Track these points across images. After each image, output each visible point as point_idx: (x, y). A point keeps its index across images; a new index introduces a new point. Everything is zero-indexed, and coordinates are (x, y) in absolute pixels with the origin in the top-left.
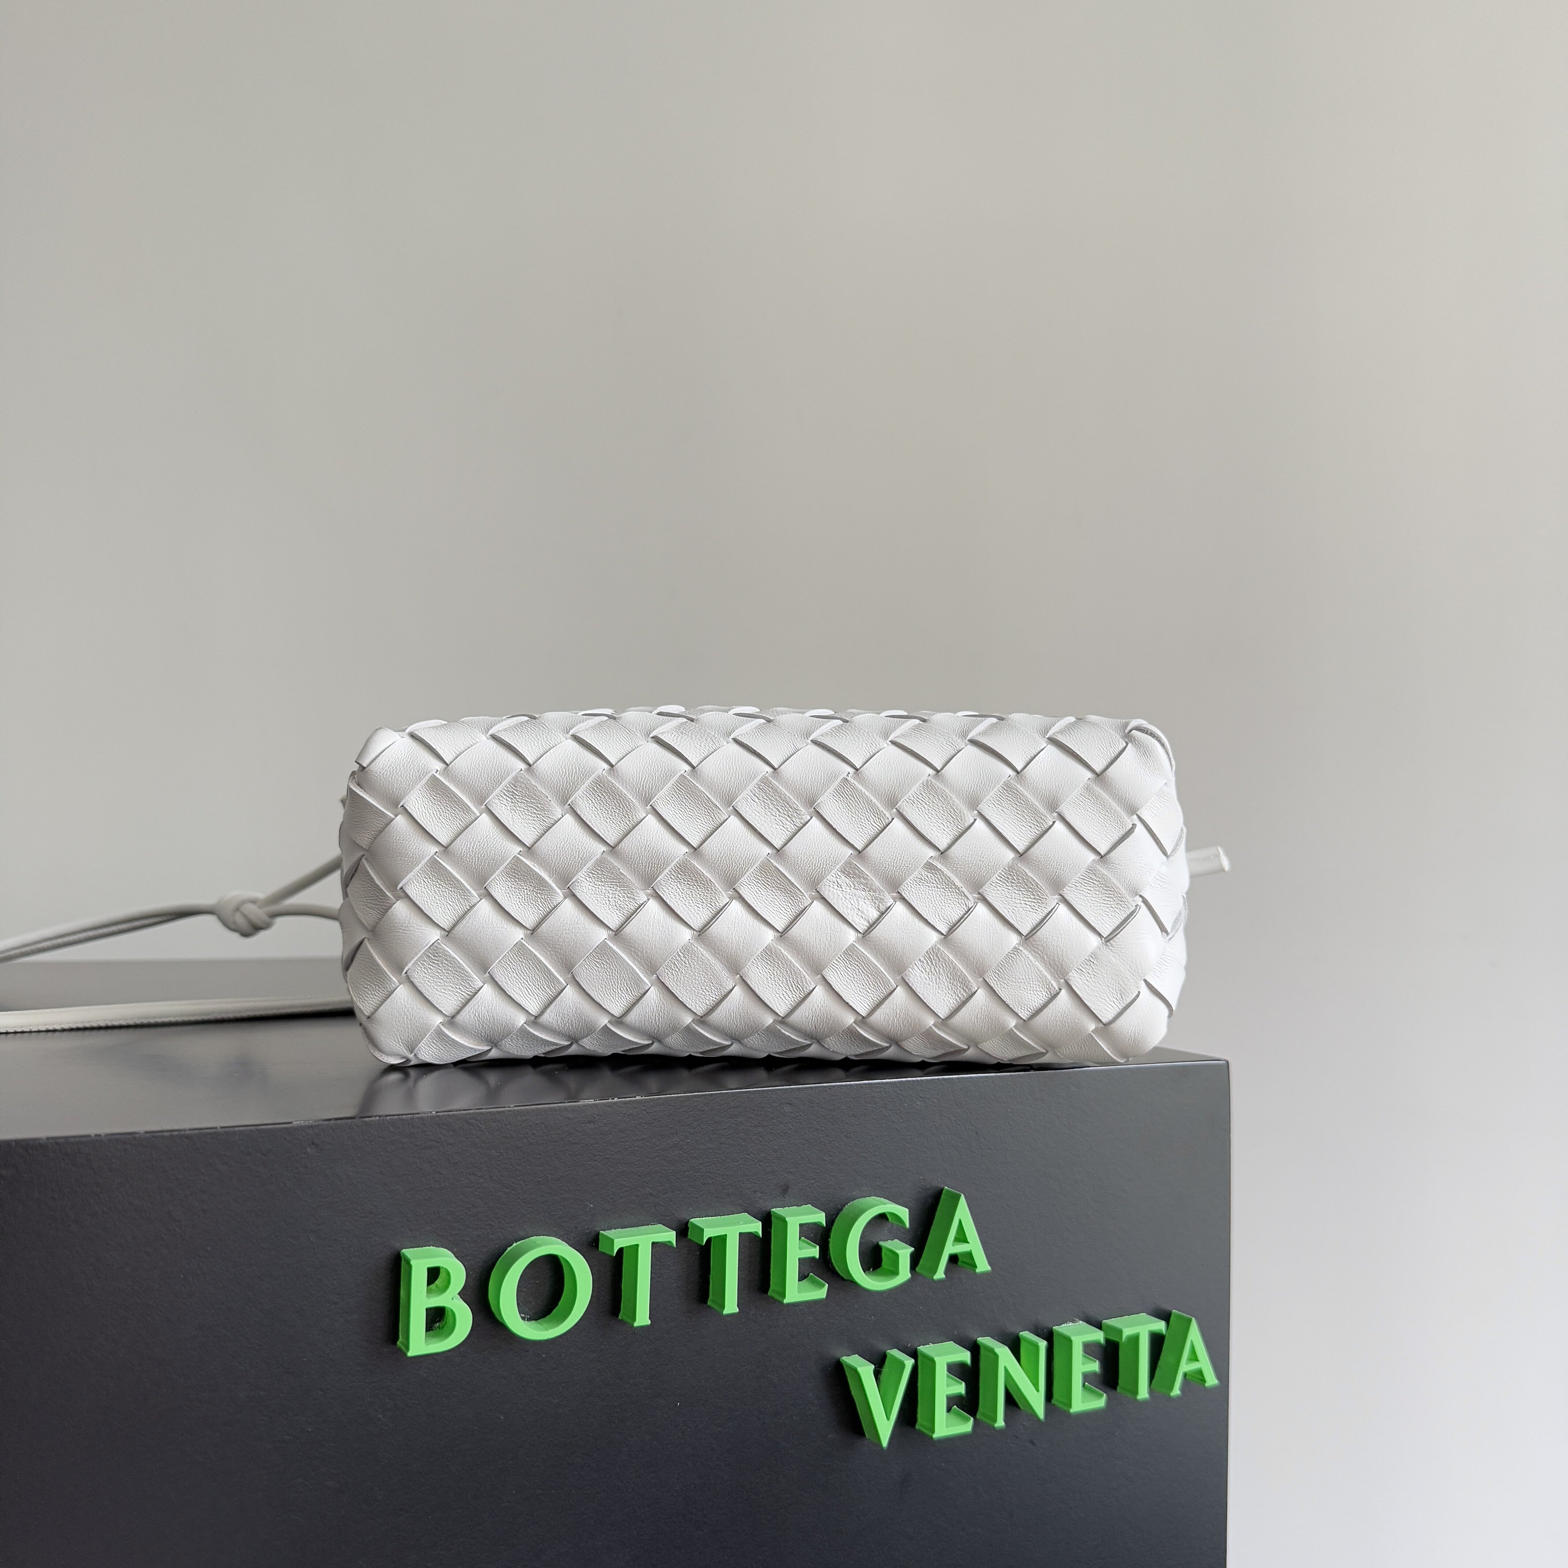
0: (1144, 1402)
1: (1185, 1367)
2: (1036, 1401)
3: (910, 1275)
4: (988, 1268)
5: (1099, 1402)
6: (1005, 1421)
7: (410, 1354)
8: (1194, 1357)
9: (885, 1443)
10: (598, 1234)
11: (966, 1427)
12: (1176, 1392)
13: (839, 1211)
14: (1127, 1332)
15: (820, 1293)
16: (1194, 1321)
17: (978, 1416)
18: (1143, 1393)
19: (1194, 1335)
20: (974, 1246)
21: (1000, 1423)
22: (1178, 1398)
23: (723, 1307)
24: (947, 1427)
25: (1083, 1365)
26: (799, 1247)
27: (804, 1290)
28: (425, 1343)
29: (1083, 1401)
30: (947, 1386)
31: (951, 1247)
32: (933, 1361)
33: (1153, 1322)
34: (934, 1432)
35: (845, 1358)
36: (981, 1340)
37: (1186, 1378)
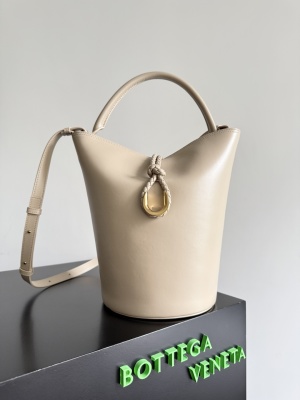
0: (235, 364)
1: (241, 356)
2: (219, 368)
3: (200, 352)
4: (212, 348)
5: (228, 366)
6: (215, 373)
7: (124, 386)
8: (242, 354)
9: (197, 382)
10: (151, 356)
11: (209, 375)
14: (232, 352)
15: (186, 359)
16: (241, 347)
17: (211, 373)
18: (235, 362)
19: (242, 350)
20: (210, 345)
22: (240, 362)
23: (171, 365)
24: (206, 376)
25: (226, 360)
26: (183, 352)
27: (184, 359)
28: (126, 384)
29: (226, 366)
30: (206, 369)
31: (206, 346)
32: (204, 366)
33: (236, 350)
34: (204, 378)
35: (189, 367)
36: (210, 359)
37: (241, 358)
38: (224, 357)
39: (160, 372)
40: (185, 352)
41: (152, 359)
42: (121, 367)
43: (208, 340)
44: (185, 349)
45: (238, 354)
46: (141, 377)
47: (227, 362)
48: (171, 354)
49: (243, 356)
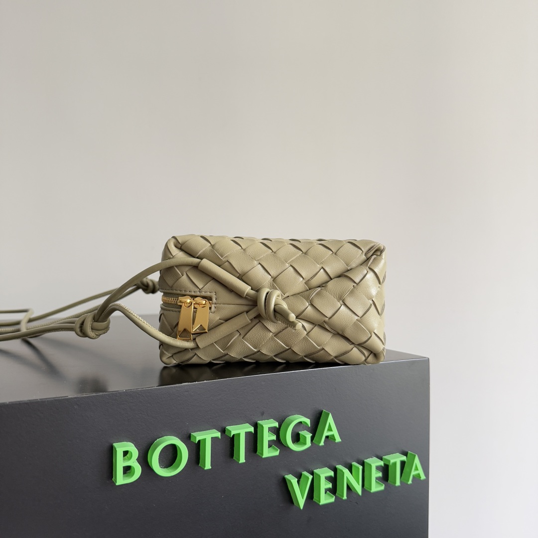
0: (399, 487)
1: (413, 473)
2: (358, 488)
3: (310, 444)
4: (340, 440)
5: (382, 488)
6: (347, 496)
7: (117, 484)
8: (417, 469)
9: (302, 508)
10: (190, 434)
11: (332, 499)
13: (283, 421)
14: (392, 461)
15: (277, 453)
16: (416, 455)
17: (337, 495)
18: (398, 483)
19: (417, 461)
20: (335, 432)
21: (345, 497)
22: (411, 485)
24: (325, 499)
25: (376, 474)
29: (376, 487)
30: (325, 485)
31: (326, 433)
32: (320, 476)
33: (402, 457)
34: (320, 502)
35: (286, 477)
36: (337, 466)
37: (414, 477)
38: (370, 466)
39: (210, 468)
40: (274, 437)
41: (192, 439)
42: (114, 444)
43: (331, 420)
47: (377, 478)
48: (239, 435)
49: (419, 474)
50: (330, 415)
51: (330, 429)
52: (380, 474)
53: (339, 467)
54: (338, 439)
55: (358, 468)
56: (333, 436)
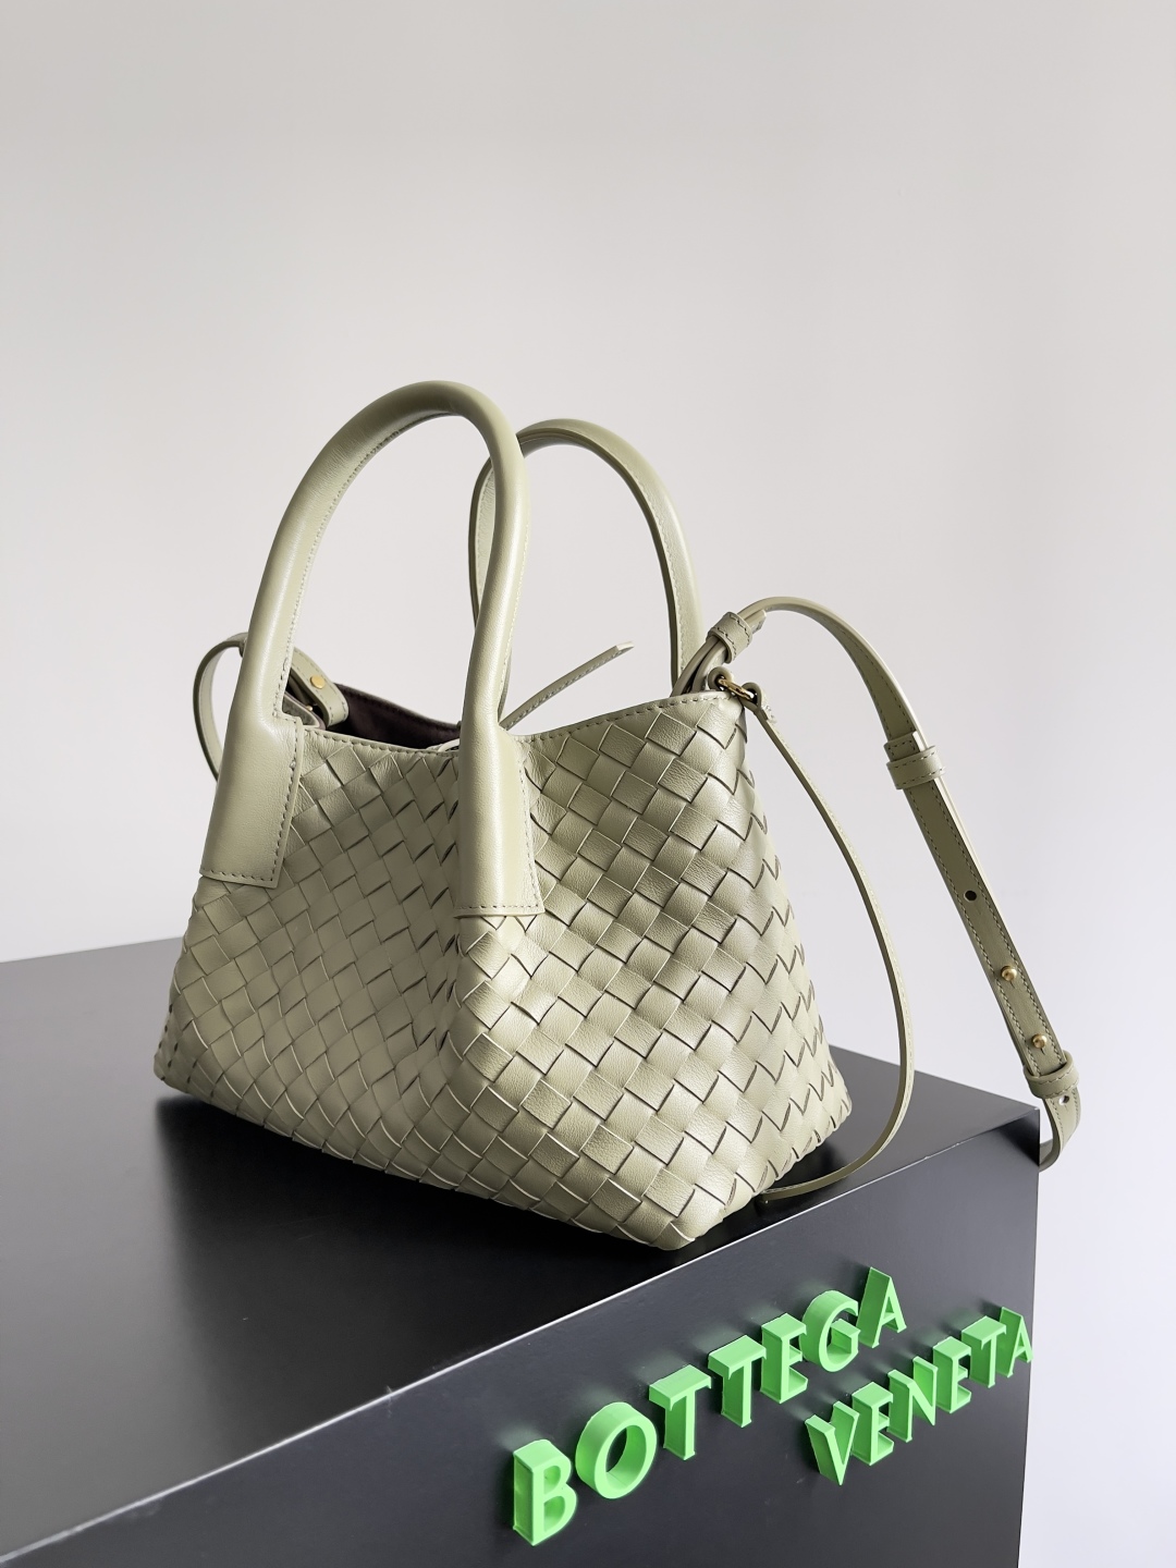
0: (993, 1387)
1: (1017, 1353)
2: (931, 1414)
3: (857, 1352)
4: (905, 1327)
7: (534, 1543)
8: (1021, 1344)
9: (841, 1483)
10: (647, 1387)
12: (1011, 1374)
15: (803, 1387)
18: (992, 1383)
20: (898, 1315)
21: (909, 1438)
22: (1011, 1377)
23: (741, 1421)
25: (959, 1373)
26: (790, 1357)
27: (791, 1388)
28: (542, 1530)
29: (959, 1400)
30: (879, 1422)
31: (884, 1319)
32: (870, 1408)
33: (999, 1327)
34: (869, 1460)
35: (808, 1421)
36: (890, 1374)
37: (1017, 1359)
38: (950, 1361)
39: (693, 1453)
40: (798, 1357)
41: (652, 1398)
42: (516, 1453)
43: (891, 1292)
44: (795, 1342)
45: (1007, 1341)
46: (612, 1486)
47: (961, 1383)
48: (741, 1371)
49: (1024, 1354)
50: (891, 1283)
51: (890, 1310)
52: (964, 1374)
53: (894, 1374)
54: (902, 1326)
55: (932, 1372)
56: (894, 1321)
